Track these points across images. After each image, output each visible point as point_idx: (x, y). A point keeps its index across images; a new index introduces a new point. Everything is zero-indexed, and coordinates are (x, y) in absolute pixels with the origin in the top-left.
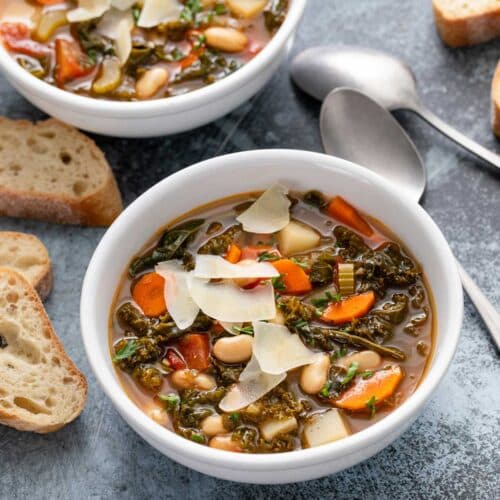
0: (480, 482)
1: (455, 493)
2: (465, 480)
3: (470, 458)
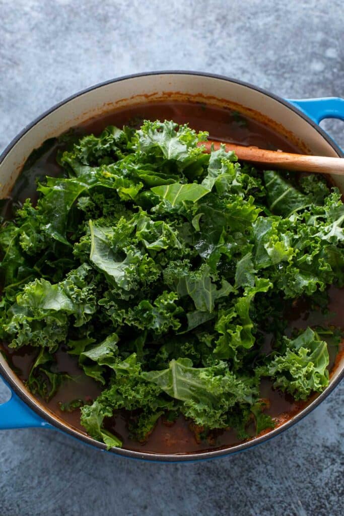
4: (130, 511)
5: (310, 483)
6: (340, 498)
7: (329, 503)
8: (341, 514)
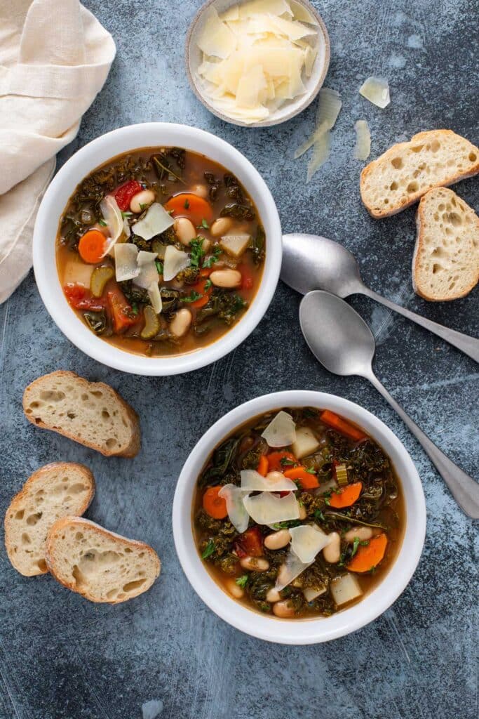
0: (437, 567)
1: (422, 577)
2: (427, 567)
3: (429, 551)
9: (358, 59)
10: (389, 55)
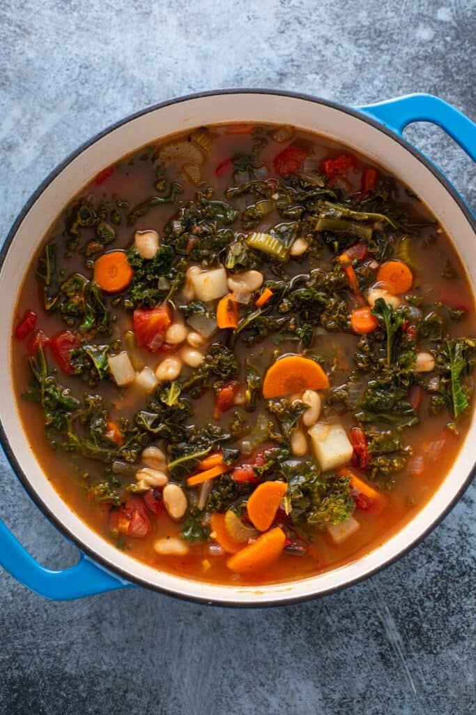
4: (182, 618)
5: (400, 585)
6: (437, 604)
7: (423, 610)
8: (437, 623)
9: (383, 29)
10: (416, 26)
